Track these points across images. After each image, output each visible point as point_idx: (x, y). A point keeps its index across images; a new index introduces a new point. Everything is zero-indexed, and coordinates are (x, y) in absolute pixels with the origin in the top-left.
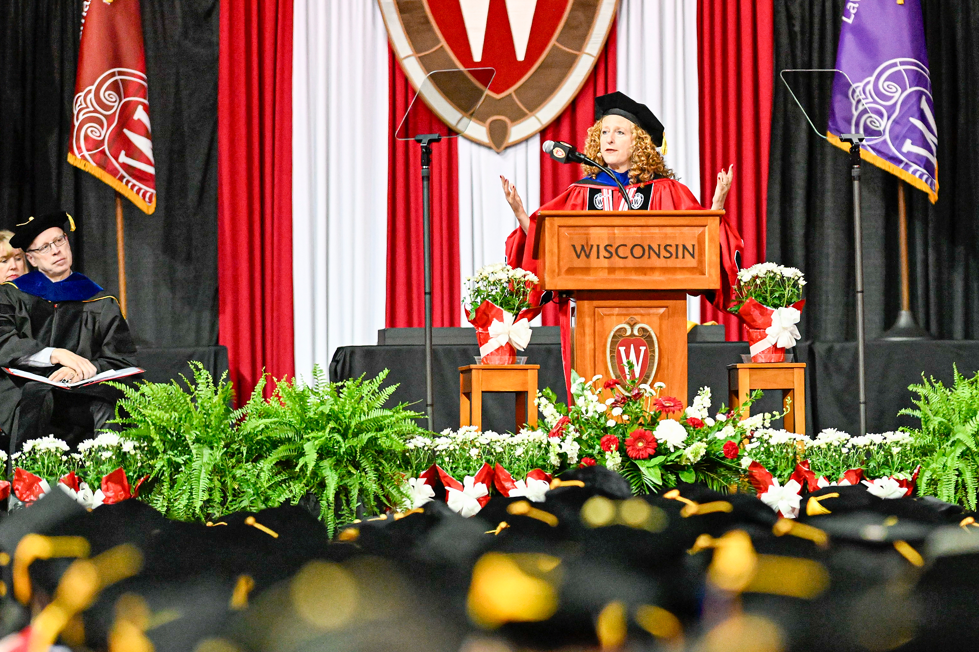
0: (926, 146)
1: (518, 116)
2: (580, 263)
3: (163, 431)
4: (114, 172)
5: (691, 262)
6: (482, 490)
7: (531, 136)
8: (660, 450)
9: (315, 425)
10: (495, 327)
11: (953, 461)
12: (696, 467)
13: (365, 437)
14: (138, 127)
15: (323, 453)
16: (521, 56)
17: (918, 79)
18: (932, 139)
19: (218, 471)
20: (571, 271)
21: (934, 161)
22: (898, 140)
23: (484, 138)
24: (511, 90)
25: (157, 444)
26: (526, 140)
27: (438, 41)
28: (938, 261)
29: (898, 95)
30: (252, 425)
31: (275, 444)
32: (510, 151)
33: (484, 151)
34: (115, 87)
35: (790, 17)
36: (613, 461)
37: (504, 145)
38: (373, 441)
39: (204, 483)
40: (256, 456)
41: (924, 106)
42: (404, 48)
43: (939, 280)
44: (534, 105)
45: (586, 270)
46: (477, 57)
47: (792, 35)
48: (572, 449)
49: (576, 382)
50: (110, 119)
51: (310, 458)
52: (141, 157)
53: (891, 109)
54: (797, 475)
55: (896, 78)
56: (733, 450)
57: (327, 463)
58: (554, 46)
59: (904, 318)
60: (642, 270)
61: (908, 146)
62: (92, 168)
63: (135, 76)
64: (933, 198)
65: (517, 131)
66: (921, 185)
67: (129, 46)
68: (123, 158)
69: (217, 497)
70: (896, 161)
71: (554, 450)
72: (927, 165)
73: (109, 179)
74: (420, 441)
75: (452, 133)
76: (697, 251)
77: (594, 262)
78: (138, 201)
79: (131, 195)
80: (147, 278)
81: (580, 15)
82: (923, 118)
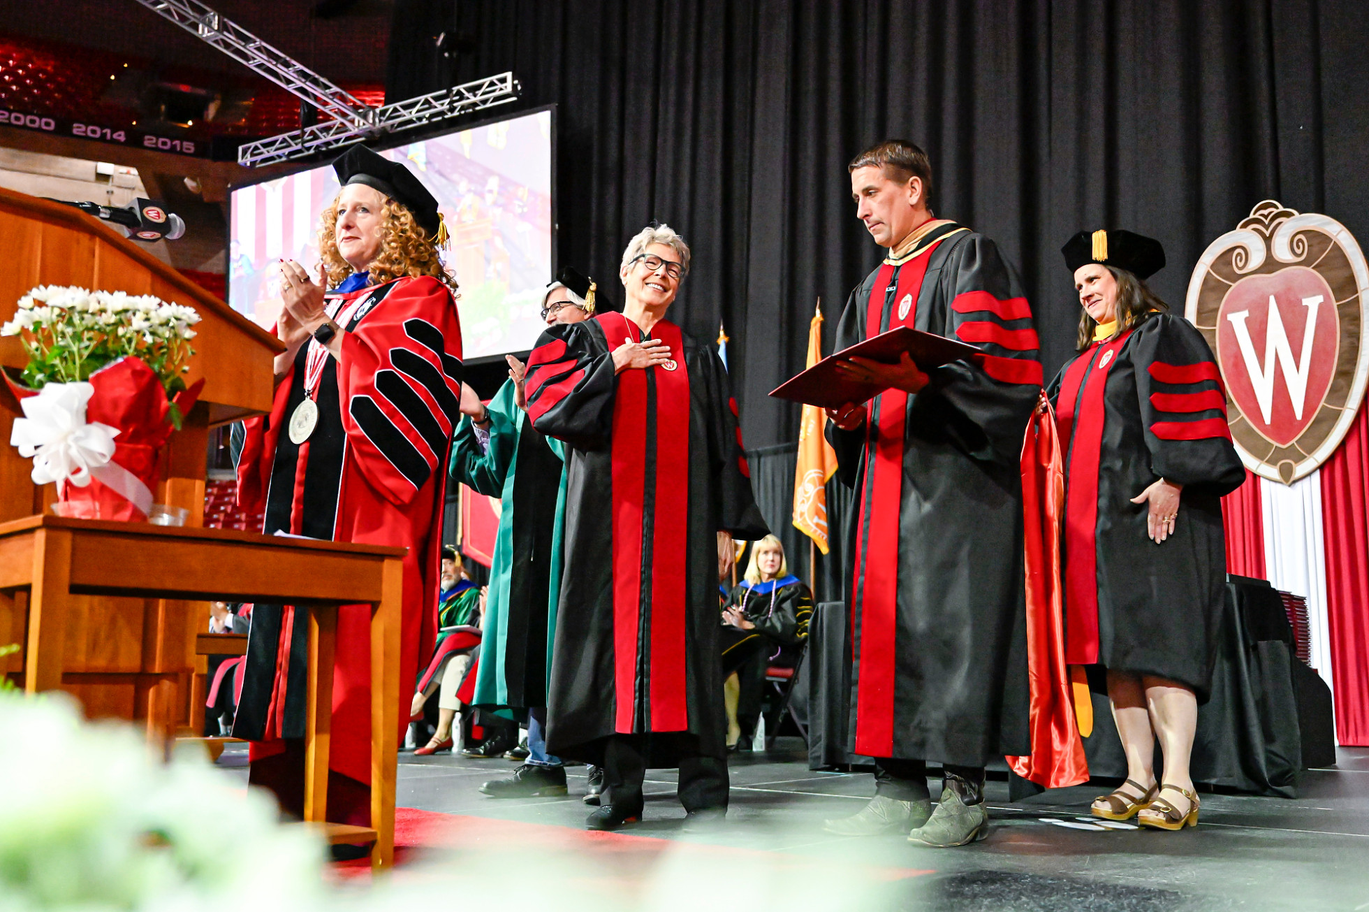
1: (1300, 458)
7: (1314, 471)
16: (1299, 416)
23: (1276, 476)
24: (1294, 441)
26: (1309, 474)
27: (1240, 414)
32: (1298, 485)
33: (1279, 485)
37: (1292, 479)
44: (1311, 450)
46: (1268, 420)
58: (1323, 406)
65: (1300, 470)
75: (1256, 476)
81: (1342, 382)
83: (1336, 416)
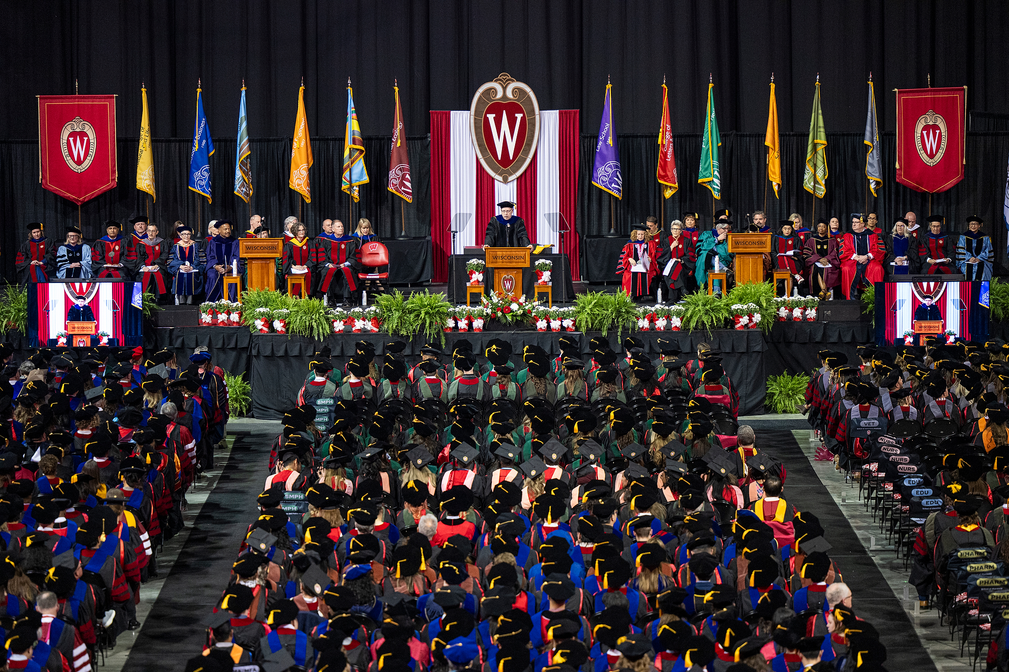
0: (619, 185)
1: (511, 174)
2: (494, 261)
3: (386, 307)
4: (400, 192)
5: (523, 260)
6: (466, 322)
7: (515, 180)
8: (511, 311)
9: (425, 306)
10: (474, 276)
11: (585, 315)
12: (521, 315)
13: (437, 309)
14: (407, 180)
15: (426, 313)
16: (511, 158)
17: (616, 167)
18: (620, 183)
19: (400, 318)
20: (492, 262)
21: (621, 189)
22: (611, 183)
23: (501, 180)
24: (509, 167)
25: (385, 310)
26: (513, 181)
27: (489, 154)
28: (624, 213)
29: (610, 171)
30: (409, 306)
31: (415, 310)
32: (509, 184)
33: (502, 183)
34: (400, 169)
35: (584, 147)
36: (500, 314)
37: (507, 182)
38: (438, 310)
39: (396, 321)
40: (410, 313)
41: (618, 174)
42: (480, 156)
43: (624, 218)
44: (515, 172)
45: (496, 262)
46: (500, 158)
47: (584, 152)
48: (489, 311)
49: (492, 293)
50: (399, 178)
51: (422, 315)
52: (408, 188)
53: (609, 175)
54: (546, 318)
55: (610, 167)
56: (530, 312)
57: (427, 316)
58: (520, 155)
59: (612, 231)
60: (511, 262)
61: (613, 185)
62: (394, 191)
63: (406, 166)
64: (620, 198)
65: (510, 179)
66: (617, 196)
67: (404, 157)
68: (403, 188)
69: (400, 324)
70: (610, 189)
71: (485, 312)
72: (619, 190)
73: (399, 194)
74: (451, 309)
75: (493, 179)
76: (524, 258)
77: (498, 260)
78: (407, 200)
79: (405, 198)
80: (412, 216)
81: (527, 147)
82: (618, 177)
83: (525, 160)
